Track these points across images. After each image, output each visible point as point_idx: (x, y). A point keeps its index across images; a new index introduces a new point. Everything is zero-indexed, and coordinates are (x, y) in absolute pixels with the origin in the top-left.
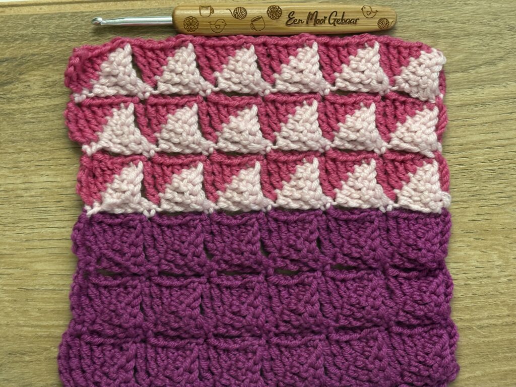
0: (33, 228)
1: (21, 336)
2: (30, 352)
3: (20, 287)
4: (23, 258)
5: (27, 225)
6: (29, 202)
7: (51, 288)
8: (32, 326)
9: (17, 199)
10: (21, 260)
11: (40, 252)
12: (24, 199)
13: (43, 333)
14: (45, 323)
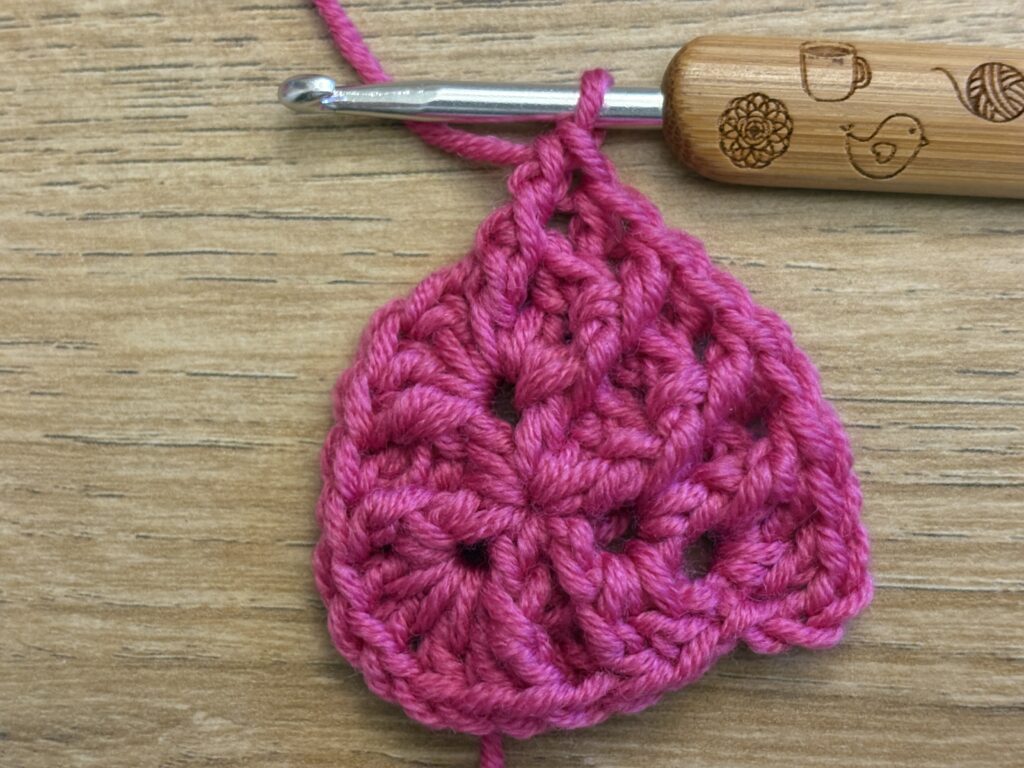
0: (116, 158)
1: (55, 654)
2: (96, 733)
3: (56, 428)
4: (68, 295)
5: (90, 144)
6: (102, 42)
7: (198, 435)
8: (109, 611)
9: (50, 25)
10: (62, 304)
11: (150, 271)
12: (82, 24)
13: (155, 646)
14: (167, 600)
